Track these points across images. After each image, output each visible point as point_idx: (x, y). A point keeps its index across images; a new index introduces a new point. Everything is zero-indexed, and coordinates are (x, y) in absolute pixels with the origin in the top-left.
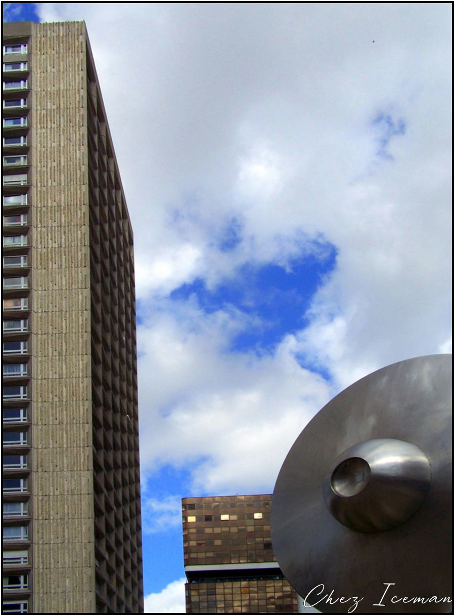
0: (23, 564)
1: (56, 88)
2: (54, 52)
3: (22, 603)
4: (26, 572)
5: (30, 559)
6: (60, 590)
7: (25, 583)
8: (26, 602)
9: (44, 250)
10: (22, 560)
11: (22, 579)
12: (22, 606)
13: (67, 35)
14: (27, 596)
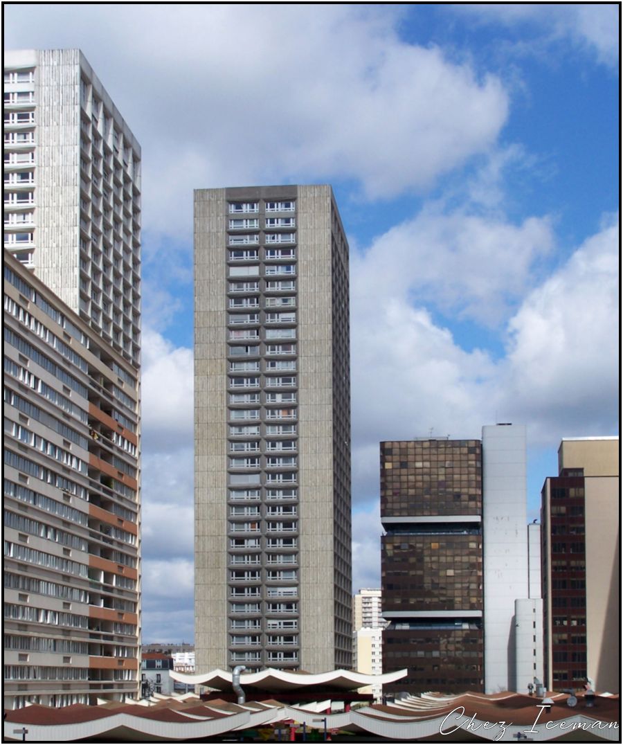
0: (294, 597)
1: (313, 243)
2: (311, 211)
3: (294, 621)
4: (296, 602)
5: (298, 593)
6: (315, 614)
7: (296, 608)
8: (296, 621)
9: (306, 374)
10: (294, 594)
11: (294, 606)
12: (294, 623)
13: (320, 196)
14: (297, 618)
